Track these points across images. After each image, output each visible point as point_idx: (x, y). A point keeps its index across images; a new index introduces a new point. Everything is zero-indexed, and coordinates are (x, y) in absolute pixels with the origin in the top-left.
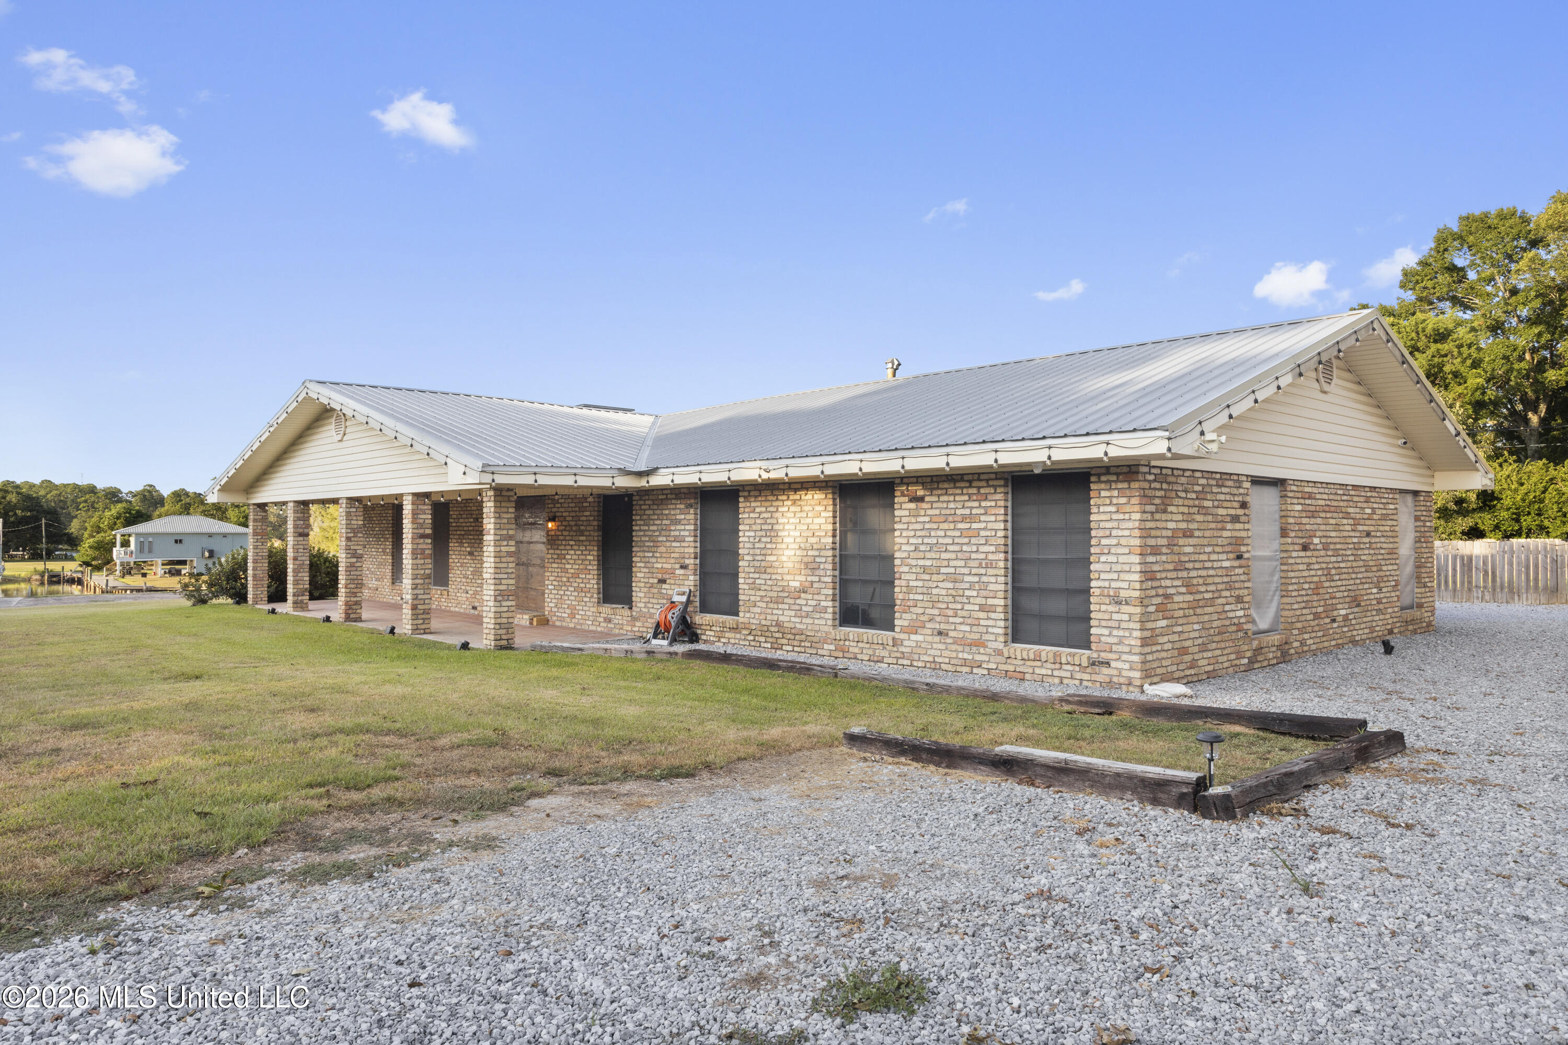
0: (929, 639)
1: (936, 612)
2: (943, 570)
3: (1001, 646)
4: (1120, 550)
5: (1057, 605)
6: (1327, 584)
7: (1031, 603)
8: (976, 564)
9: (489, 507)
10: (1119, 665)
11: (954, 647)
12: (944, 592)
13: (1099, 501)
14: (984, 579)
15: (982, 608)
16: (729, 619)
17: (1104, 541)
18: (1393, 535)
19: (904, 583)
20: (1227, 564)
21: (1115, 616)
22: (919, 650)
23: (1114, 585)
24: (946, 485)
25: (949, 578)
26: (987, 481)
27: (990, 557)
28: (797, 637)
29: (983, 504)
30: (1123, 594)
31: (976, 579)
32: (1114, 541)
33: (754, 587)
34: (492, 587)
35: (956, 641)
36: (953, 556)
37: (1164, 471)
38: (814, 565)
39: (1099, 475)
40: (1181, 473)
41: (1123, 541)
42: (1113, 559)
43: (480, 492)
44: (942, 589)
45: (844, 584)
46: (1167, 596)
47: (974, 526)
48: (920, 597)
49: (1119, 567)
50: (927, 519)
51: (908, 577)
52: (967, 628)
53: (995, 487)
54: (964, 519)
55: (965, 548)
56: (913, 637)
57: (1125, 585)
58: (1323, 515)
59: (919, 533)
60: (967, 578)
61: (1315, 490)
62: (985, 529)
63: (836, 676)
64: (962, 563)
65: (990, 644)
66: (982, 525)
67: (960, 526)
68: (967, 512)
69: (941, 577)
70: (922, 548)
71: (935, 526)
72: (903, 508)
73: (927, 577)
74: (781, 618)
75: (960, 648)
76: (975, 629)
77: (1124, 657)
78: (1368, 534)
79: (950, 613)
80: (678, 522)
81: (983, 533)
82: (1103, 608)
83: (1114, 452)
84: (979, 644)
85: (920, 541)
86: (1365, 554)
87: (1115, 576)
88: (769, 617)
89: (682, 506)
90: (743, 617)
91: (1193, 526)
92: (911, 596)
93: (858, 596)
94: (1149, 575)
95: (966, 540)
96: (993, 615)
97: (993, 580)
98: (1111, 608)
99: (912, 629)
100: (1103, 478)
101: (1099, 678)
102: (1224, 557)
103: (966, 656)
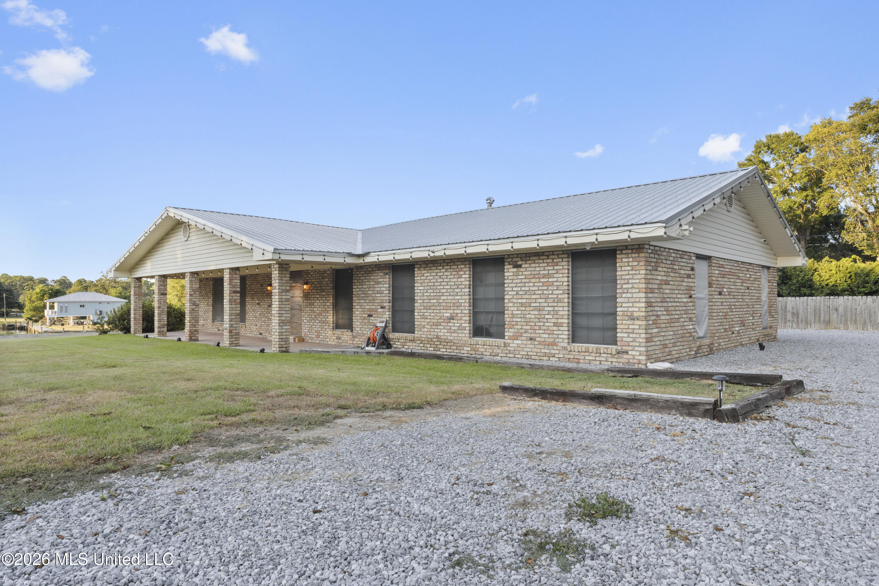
0: (525, 342)
1: (529, 327)
2: (533, 305)
3: (566, 345)
4: (634, 291)
5: (597, 322)
6: (730, 314)
7: (582, 321)
8: (551, 300)
9: (275, 274)
10: (633, 353)
11: (539, 346)
12: (533, 316)
13: (622, 264)
14: (556, 309)
15: (555, 324)
16: (409, 336)
17: (624, 286)
18: (759, 289)
19: (510, 312)
20: (685, 300)
21: (631, 327)
22: (519, 349)
23: (630, 309)
24: (534, 258)
25: (536, 308)
26: (558, 255)
27: (560, 296)
28: (449, 344)
29: (556, 268)
30: (635, 314)
31: (552, 309)
32: (630, 286)
33: (424, 317)
34: (277, 318)
35: (540, 343)
36: (538, 297)
37: (656, 248)
38: (458, 304)
39: (621, 250)
40: (663, 249)
41: (635, 286)
42: (630, 295)
43: (269, 266)
44: (532, 315)
45: (475, 314)
46: (658, 316)
47: (550, 280)
48: (520, 320)
49: (633, 300)
50: (523, 277)
51: (512, 309)
52: (547, 336)
53: (562, 258)
54: (544, 276)
55: (545, 292)
56: (515, 342)
57: (637, 309)
58: (728, 277)
59: (518, 285)
60: (546, 309)
61: (724, 263)
62: (557, 281)
63: (477, 362)
64: (544, 300)
65: (560, 344)
66: (555, 279)
67: (542, 280)
68: (546, 272)
69: (531, 309)
70: (521, 293)
71: (528, 281)
72: (509, 271)
73: (523, 309)
74: (439, 334)
75: (542, 347)
76: (551, 336)
77: (636, 348)
78: (748, 288)
79: (537, 328)
80: (380, 283)
81: (555, 284)
82: (624, 322)
83: (633, 235)
84: (554, 344)
85: (519, 289)
86: (747, 299)
87: (631, 305)
88: (432, 333)
89: (382, 274)
90: (417, 334)
91: (670, 279)
92: (514, 319)
93: (483, 321)
94: (649, 304)
95: (546, 288)
96: (561, 328)
97: (561, 309)
98: (628, 322)
99: (515, 337)
100: (624, 252)
101: (622, 360)
102: (683, 296)
103: (546, 351)
